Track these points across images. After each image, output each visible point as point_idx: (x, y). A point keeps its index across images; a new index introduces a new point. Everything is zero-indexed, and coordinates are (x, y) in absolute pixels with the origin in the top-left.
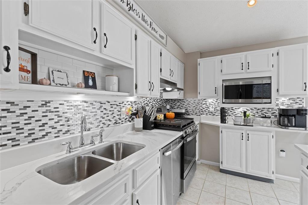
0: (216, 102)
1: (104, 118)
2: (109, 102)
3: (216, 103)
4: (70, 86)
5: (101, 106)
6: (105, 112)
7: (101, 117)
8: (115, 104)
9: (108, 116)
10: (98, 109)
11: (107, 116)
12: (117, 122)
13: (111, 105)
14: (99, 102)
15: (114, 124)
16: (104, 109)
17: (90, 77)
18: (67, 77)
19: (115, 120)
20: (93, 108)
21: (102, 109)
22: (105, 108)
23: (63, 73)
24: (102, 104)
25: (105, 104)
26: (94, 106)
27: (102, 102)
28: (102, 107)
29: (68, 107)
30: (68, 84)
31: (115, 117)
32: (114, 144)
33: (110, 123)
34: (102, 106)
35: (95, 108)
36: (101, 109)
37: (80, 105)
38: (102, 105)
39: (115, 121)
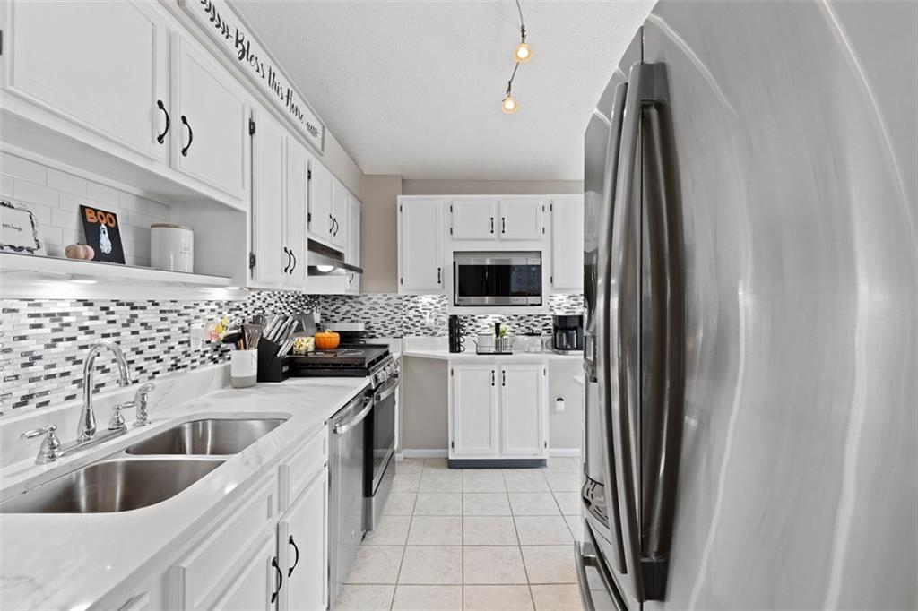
0: (440, 302)
1: (142, 352)
2: (157, 304)
3: (439, 305)
4: (42, 251)
5: (132, 316)
6: (144, 333)
7: (133, 349)
8: (173, 309)
9: (153, 347)
10: (124, 325)
11: (150, 347)
12: (179, 364)
13: (161, 312)
14: (128, 304)
15: (169, 370)
16: (142, 324)
17: (103, 226)
18: (32, 223)
19: (173, 358)
20: (110, 322)
21: (135, 326)
22: (145, 321)
23: (20, 212)
24: (136, 308)
25: (144, 308)
26: (111, 317)
27: (135, 305)
28: (136, 320)
29: (33, 321)
30: (38, 247)
31: (173, 348)
32: (187, 426)
33: (155, 366)
34: (136, 316)
35: (114, 322)
36: (132, 324)
37: (67, 314)
38: (135, 312)
39: (173, 362)
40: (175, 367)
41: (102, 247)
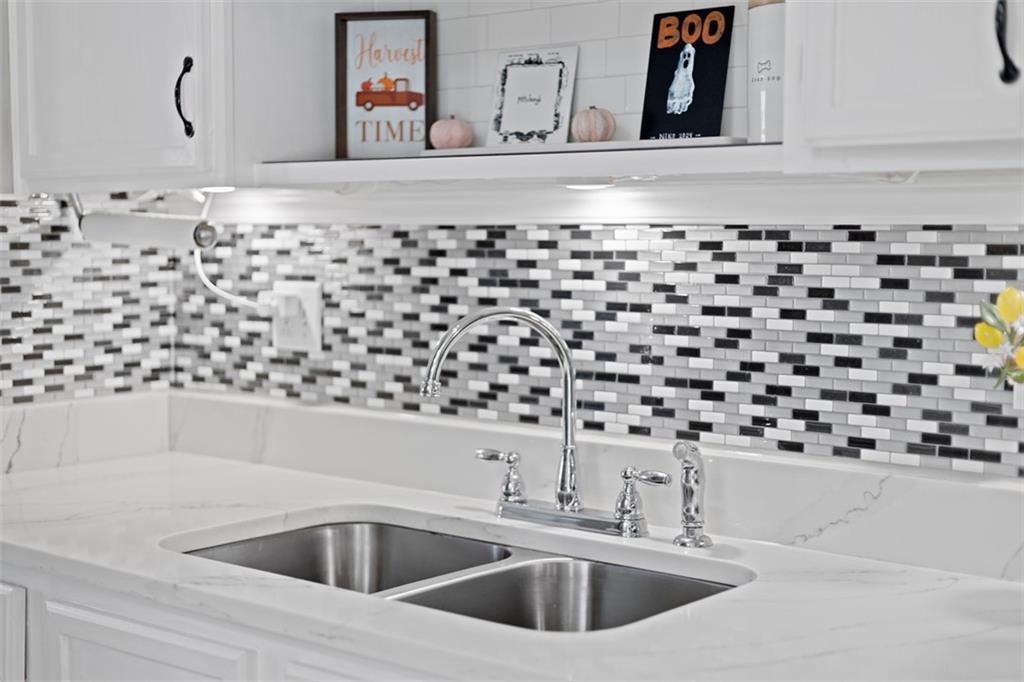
1: (814, 371)
2: (869, 236)
5: (781, 267)
6: (819, 317)
7: (784, 358)
8: (938, 252)
10: (759, 291)
12: (957, 442)
13: (884, 260)
14: (771, 235)
15: (912, 449)
16: (813, 293)
17: (690, 49)
19: (928, 415)
20: (721, 279)
21: (792, 295)
22: (826, 284)
23: (547, 66)
24: (797, 247)
25: (825, 247)
26: (728, 268)
27: (794, 238)
28: (797, 279)
29: (577, 265)
30: (556, 128)
31: (932, 380)
34: (798, 269)
35: (733, 279)
36: (782, 290)
38: (794, 258)
39: (932, 427)
40: (939, 444)
41: (670, 102)
